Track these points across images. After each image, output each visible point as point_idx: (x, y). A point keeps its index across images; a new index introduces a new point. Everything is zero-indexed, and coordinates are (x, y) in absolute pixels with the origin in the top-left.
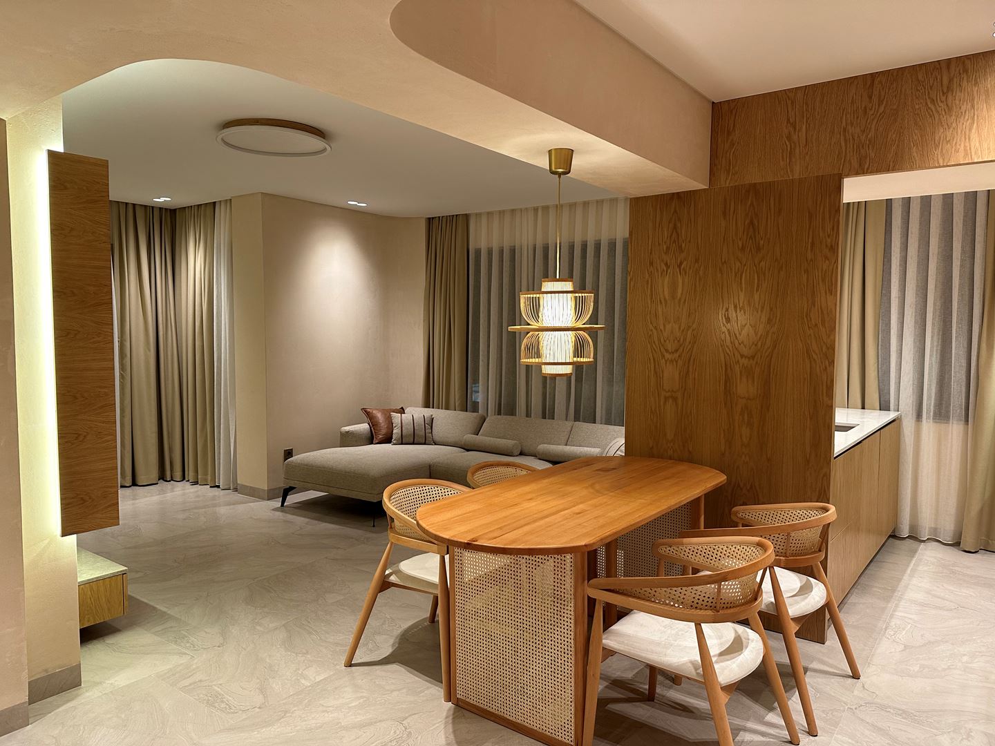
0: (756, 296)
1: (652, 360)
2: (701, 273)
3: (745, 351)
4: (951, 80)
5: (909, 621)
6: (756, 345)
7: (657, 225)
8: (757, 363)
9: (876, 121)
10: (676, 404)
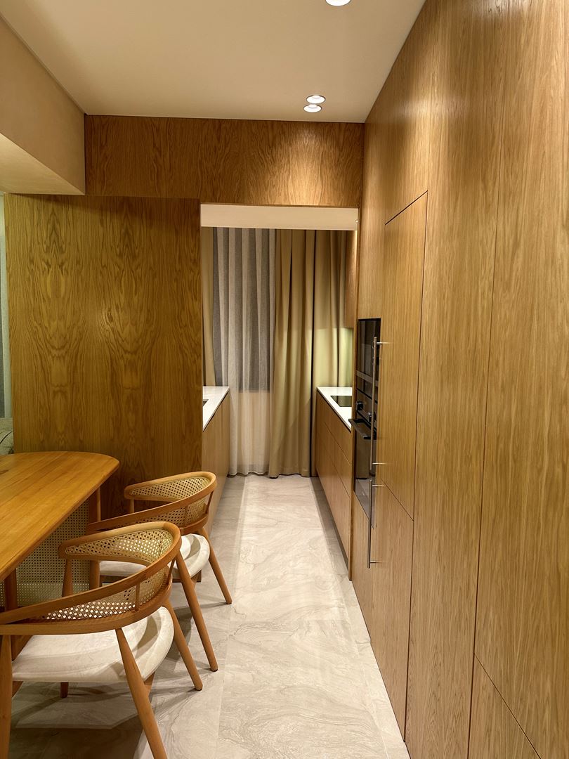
0: (135, 299)
1: (38, 357)
2: (83, 273)
3: (128, 347)
4: (274, 138)
5: (253, 543)
6: (137, 342)
7: (35, 224)
8: (139, 357)
9: (223, 160)
10: (66, 397)
